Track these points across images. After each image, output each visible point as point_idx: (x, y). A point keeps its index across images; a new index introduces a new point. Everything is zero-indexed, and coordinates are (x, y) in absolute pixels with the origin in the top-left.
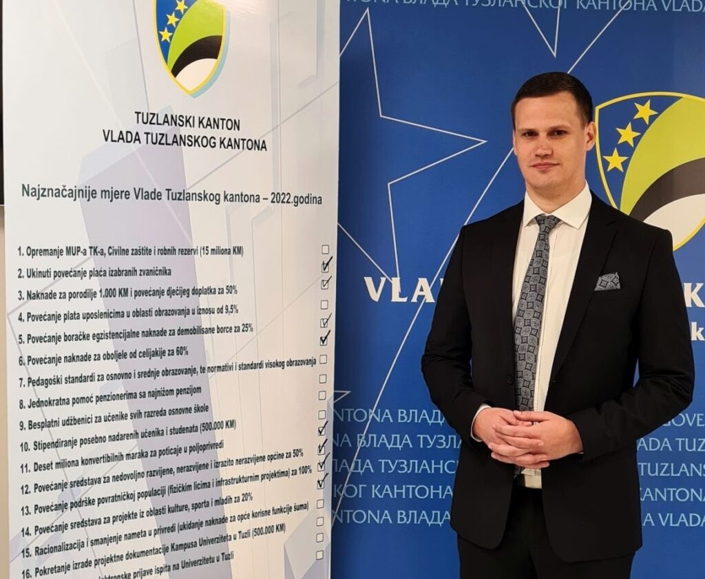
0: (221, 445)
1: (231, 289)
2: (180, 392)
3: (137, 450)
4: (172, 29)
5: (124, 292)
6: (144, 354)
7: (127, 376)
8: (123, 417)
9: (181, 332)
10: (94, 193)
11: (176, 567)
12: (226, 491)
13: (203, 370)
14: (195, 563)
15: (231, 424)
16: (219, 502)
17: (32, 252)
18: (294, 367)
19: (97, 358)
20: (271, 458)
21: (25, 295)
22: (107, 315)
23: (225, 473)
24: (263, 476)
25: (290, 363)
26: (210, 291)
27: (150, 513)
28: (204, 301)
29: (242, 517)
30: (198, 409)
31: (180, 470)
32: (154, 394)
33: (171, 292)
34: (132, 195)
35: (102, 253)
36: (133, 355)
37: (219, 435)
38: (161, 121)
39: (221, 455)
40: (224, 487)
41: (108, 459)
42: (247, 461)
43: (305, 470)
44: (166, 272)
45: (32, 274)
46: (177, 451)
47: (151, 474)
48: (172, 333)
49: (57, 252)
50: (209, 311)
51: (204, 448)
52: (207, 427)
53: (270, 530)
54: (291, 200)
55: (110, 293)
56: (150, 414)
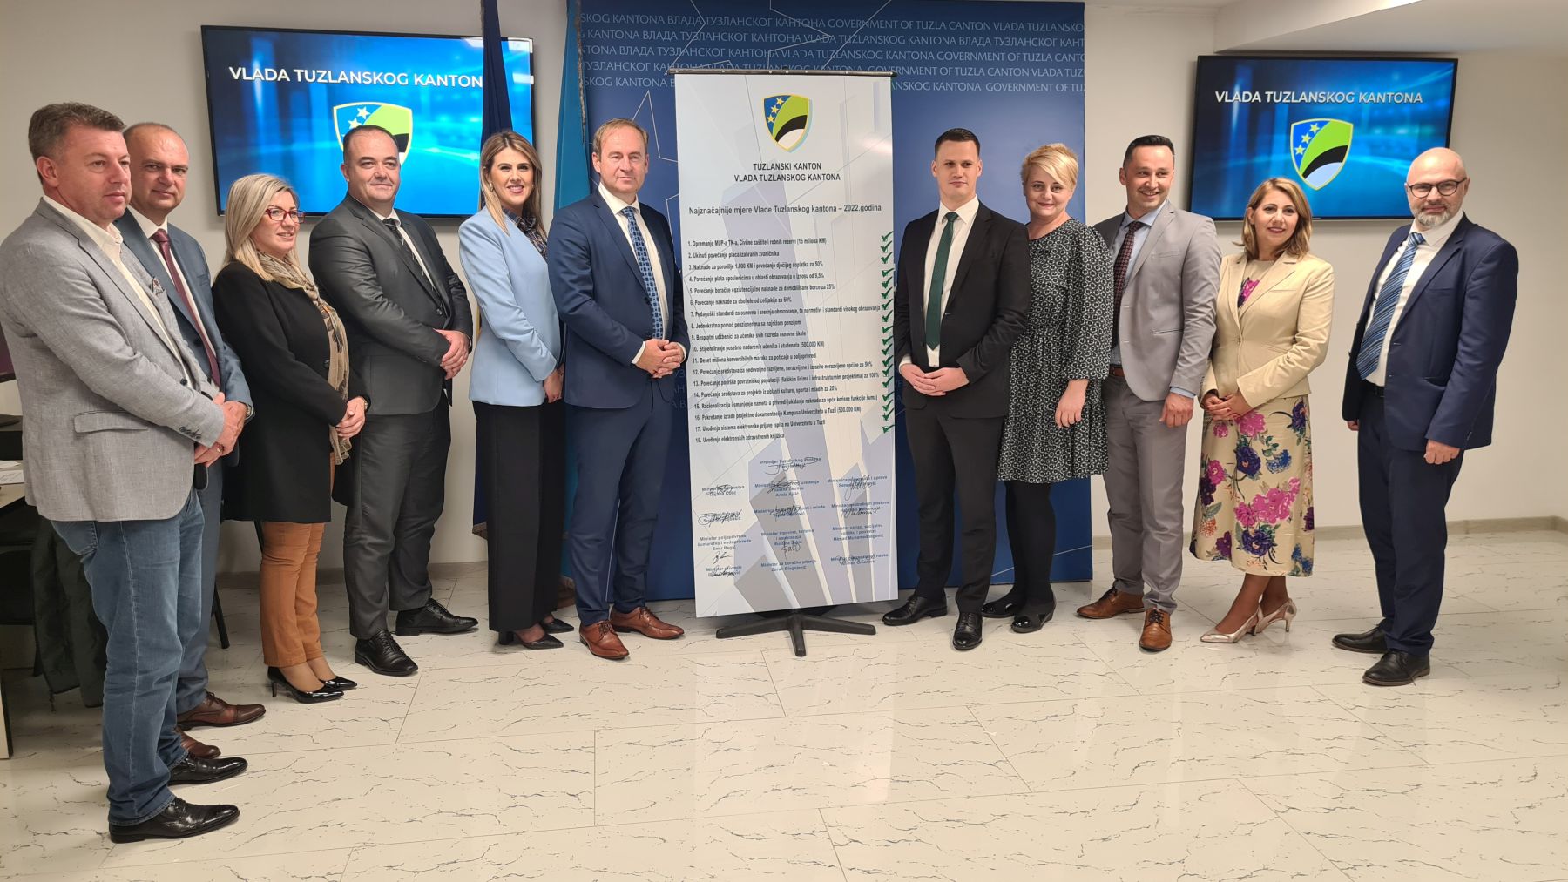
0: (815, 356)
1: (818, 264)
2: (787, 323)
3: (760, 355)
4: (774, 115)
5: (750, 266)
6: (764, 301)
7: (754, 313)
8: (751, 336)
9: (786, 288)
10: (730, 211)
11: (787, 425)
12: (818, 384)
13: (801, 311)
14: (799, 424)
15: (821, 344)
16: (814, 390)
17: (696, 244)
18: (863, 312)
19: (735, 302)
20: (849, 366)
21: (692, 267)
22: (741, 278)
23: (817, 373)
24: (844, 377)
25: (861, 309)
26: (804, 265)
27: (769, 392)
28: (800, 271)
29: (830, 400)
30: (799, 334)
31: (789, 368)
32: (770, 324)
33: (779, 266)
34: (753, 211)
35: (736, 244)
36: (757, 301)
37: (813, 350)
38: (770, 167)
39: (815, 362)
40: (817, 381)
41: (743, 359)
42: (833, 367)
43: (874, 375)
44: (775, 254)
45: (696, 256)
46: (786, 358)
47: (770, 369)
48: (781, 289)
49: (710, 244)
50: (805, 276)
51: (803, 357)
52: (805, 344)
53: (849, 409)
54: (859, 208)
55: (741, 266)
56: (768, 335)
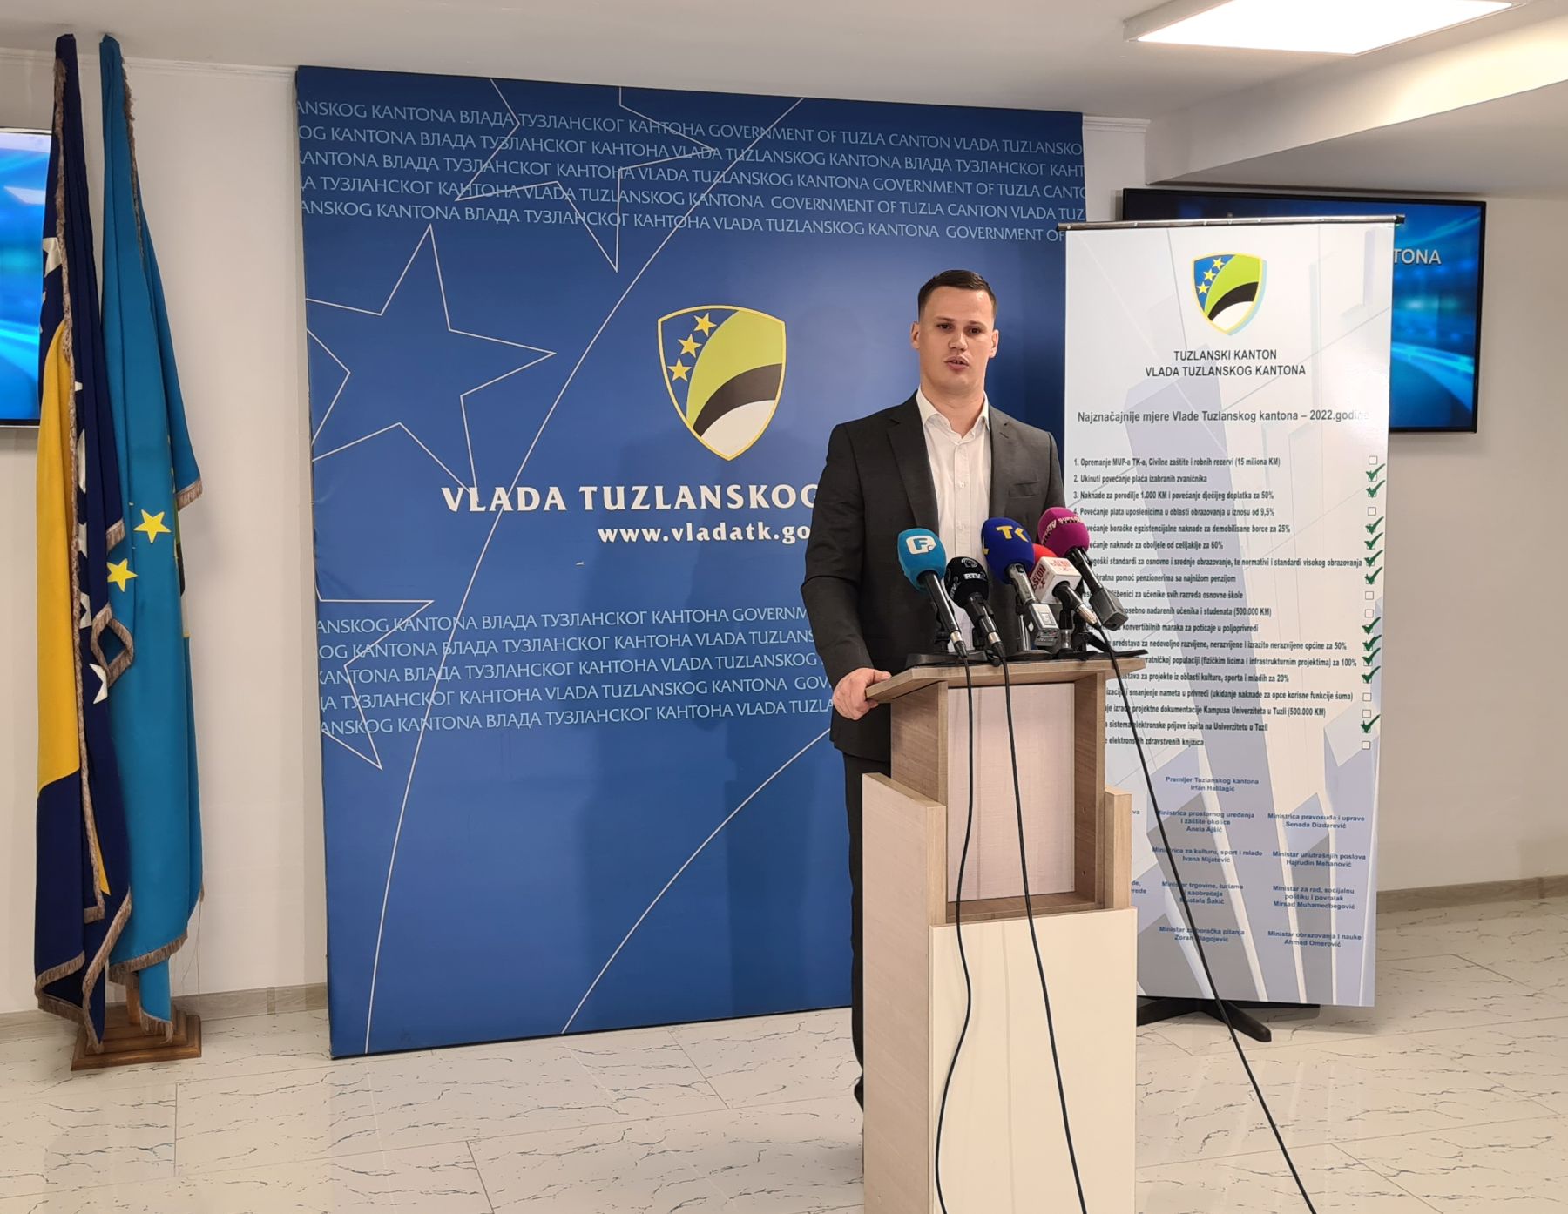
0: (1255, 629)
1: (1265, 494)
2: (1213, 579)
3: (1172, 623)
4: (1208, 283)
5: (1163, 495)
6: (1181, 546)
7: (1164, 562)
8: (1160, 595)
9: (1216, 529)
10: (1137, 417)
11: (1209, 727)
12: (1260, 670)
13: (1237, 562)
14: (1227, 727)
15: (1267, 612)
16: (1253, 678)
17: (1085, 463)
18: (1336, 567)
19: (1138, 546)
20: (1309, 647)
21: (1079, 495)
22: (1148, 512)
23: (1258, 654)
24: (1301, 663)
25: (1332, 563)
26: (1246, 496)
27: (1184, 677)
28: (1239, 504)
29: (1277, 696)
30: (1232, 596)
31: (1214, 645)
32: (1189, 579)
33: (1206, 496)
34: (1171, 417)
35: (1144, 463)
36: (1171, 546)
37: (1253, 620)
38: (1198, 356)
39: (1255, 637)
40: (1258, 666)
41: (1146, 627)
42: (1283, 646)
43: (1348, 662)
44: (1202, 479)
45: (1085, 479)
46: (1212, 629)
47: (1186, 645)
48: (1207, 530)
49: (1107, 463)
50: (1244, 513)
51: (1238, 629)
52: (1241, 611)
53: (1307, 712)
54: (1333, 416)
55: (1150, 495)
56: (1185, 595)
